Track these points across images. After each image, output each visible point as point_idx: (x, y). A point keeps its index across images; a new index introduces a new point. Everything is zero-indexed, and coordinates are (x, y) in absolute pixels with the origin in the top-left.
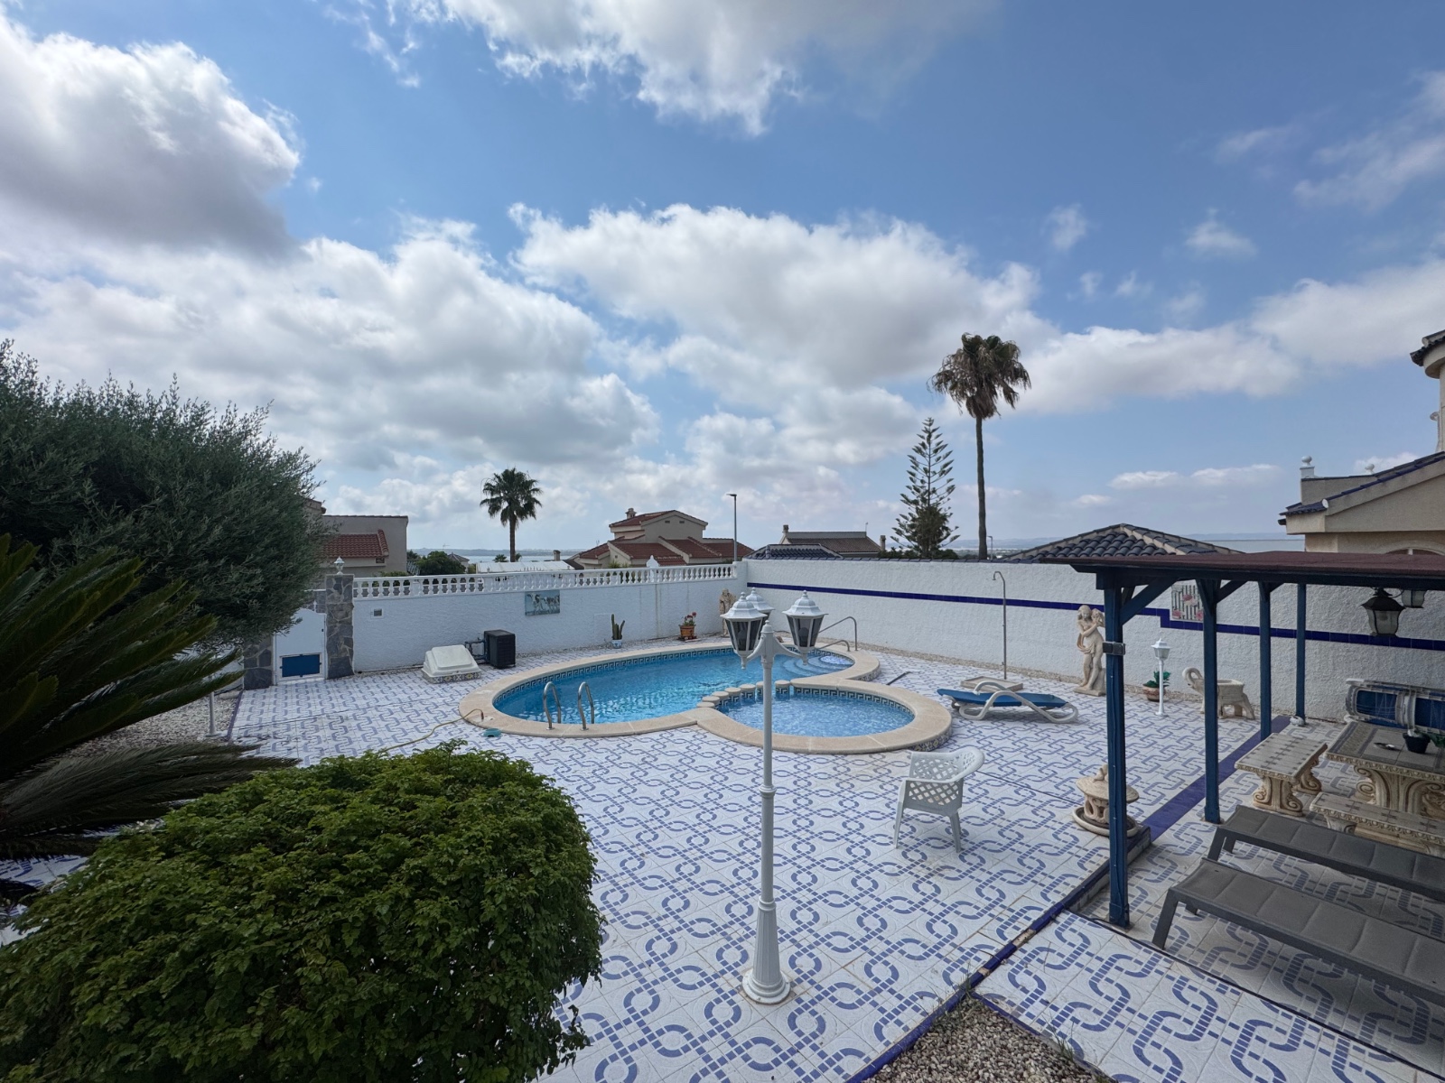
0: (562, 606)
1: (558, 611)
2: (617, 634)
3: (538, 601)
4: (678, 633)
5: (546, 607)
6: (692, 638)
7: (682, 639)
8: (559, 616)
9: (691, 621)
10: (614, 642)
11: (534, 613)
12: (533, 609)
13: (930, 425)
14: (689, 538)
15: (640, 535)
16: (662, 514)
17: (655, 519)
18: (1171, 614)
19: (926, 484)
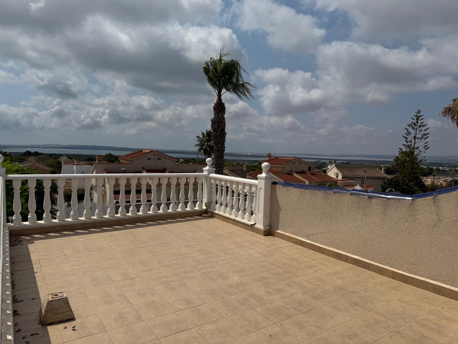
13: (418, 113)
14: (303, 171)
15: (283, 169)
16: (292, 160)
17: (289, 162)
19: (413, 144)
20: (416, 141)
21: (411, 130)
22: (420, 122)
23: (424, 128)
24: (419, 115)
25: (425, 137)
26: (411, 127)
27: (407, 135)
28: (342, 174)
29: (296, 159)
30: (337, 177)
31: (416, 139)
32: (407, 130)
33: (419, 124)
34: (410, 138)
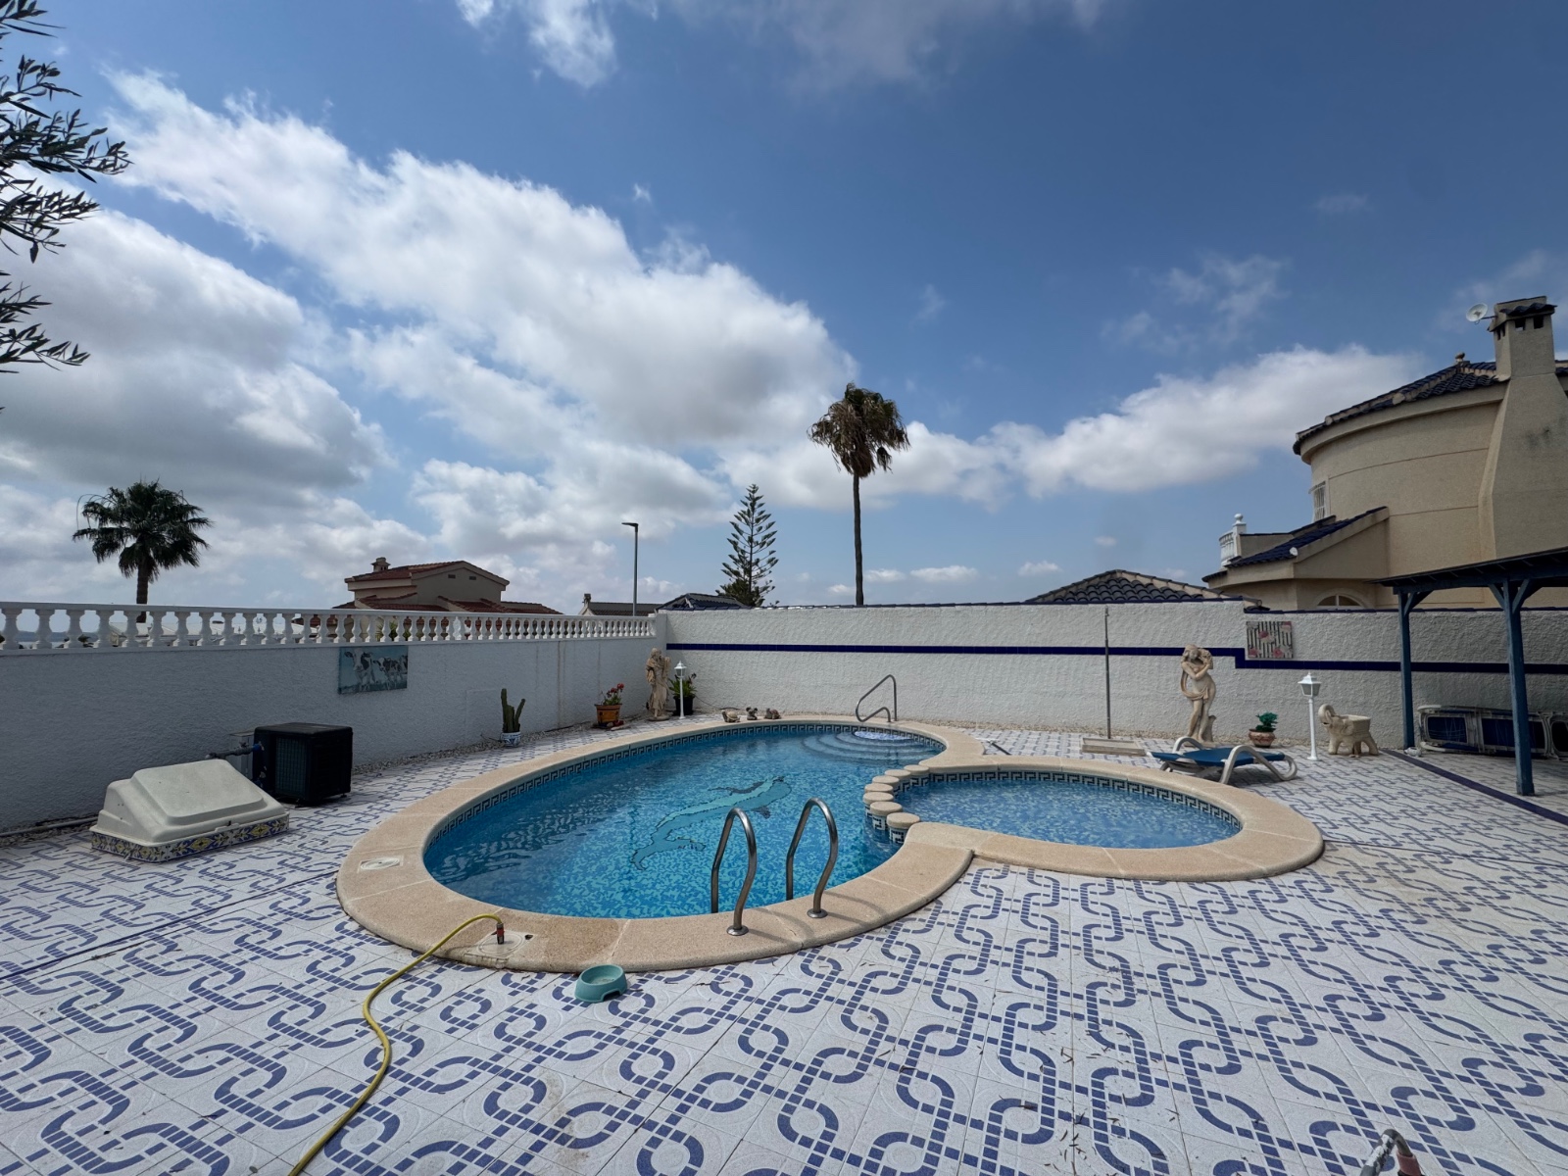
0: (413, 675)
1: (403, 685)
2: (511, 721)
3: (365, 664)
4: (594, 717)
5: (381, 677)
6: (618, 724)
7: (602, 725)
8: (405, 692)
9: (616, 698)
10: (509, 736)
11: (357, 689)
12: (354, 681)
13: (754, 492)
14: (482, 599)
15: (410, 593)
16: (445, 566)
17: (434, 572)
18: (1246, 652)
19: (747, 555)
20: (754, 550)
21: (742, 525)
22: (758, 510)
23: (764, 524)
24: (756, 495)
25: (768, 540)
26: (743, 520)
27: (736, 537)
31: (754, 545)
32: (736, 526)
33: (756, 515)
34: (743, 543)
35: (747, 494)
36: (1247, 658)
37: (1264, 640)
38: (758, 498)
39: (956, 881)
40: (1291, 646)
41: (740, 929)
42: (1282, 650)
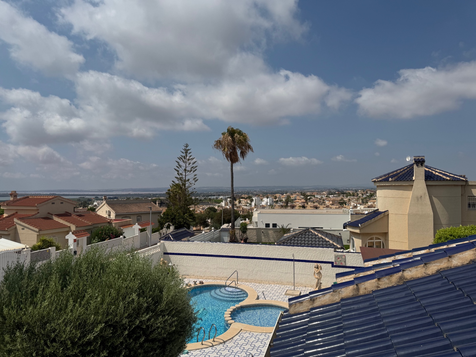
13: (186, 147)
14: (66, 212)
15: (36, 213)
16: (51, 199)
17: (46, 202)
18: (334, 263)
19: (184, 177)
20: (187, 174)
21: (181, 163)
22: (188, 155)
23: (192, 162)
24: (188, 148)
25: (193, 170)
26: (182, 160)
27: (178, 168)
28: (114, 212)
29: (56, 197)
30: (109, 215)
31: (186, 172)
32: (178, 163)
33: (188, 158)
34: (181, 171)
35: (184, 148)
36: (334, 265)
37: (338, 260)
38: (188, 150)
39: (237, 335)
40: (345, 262)
41: (202, 344)
42: (343, 263)
